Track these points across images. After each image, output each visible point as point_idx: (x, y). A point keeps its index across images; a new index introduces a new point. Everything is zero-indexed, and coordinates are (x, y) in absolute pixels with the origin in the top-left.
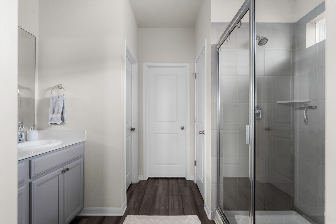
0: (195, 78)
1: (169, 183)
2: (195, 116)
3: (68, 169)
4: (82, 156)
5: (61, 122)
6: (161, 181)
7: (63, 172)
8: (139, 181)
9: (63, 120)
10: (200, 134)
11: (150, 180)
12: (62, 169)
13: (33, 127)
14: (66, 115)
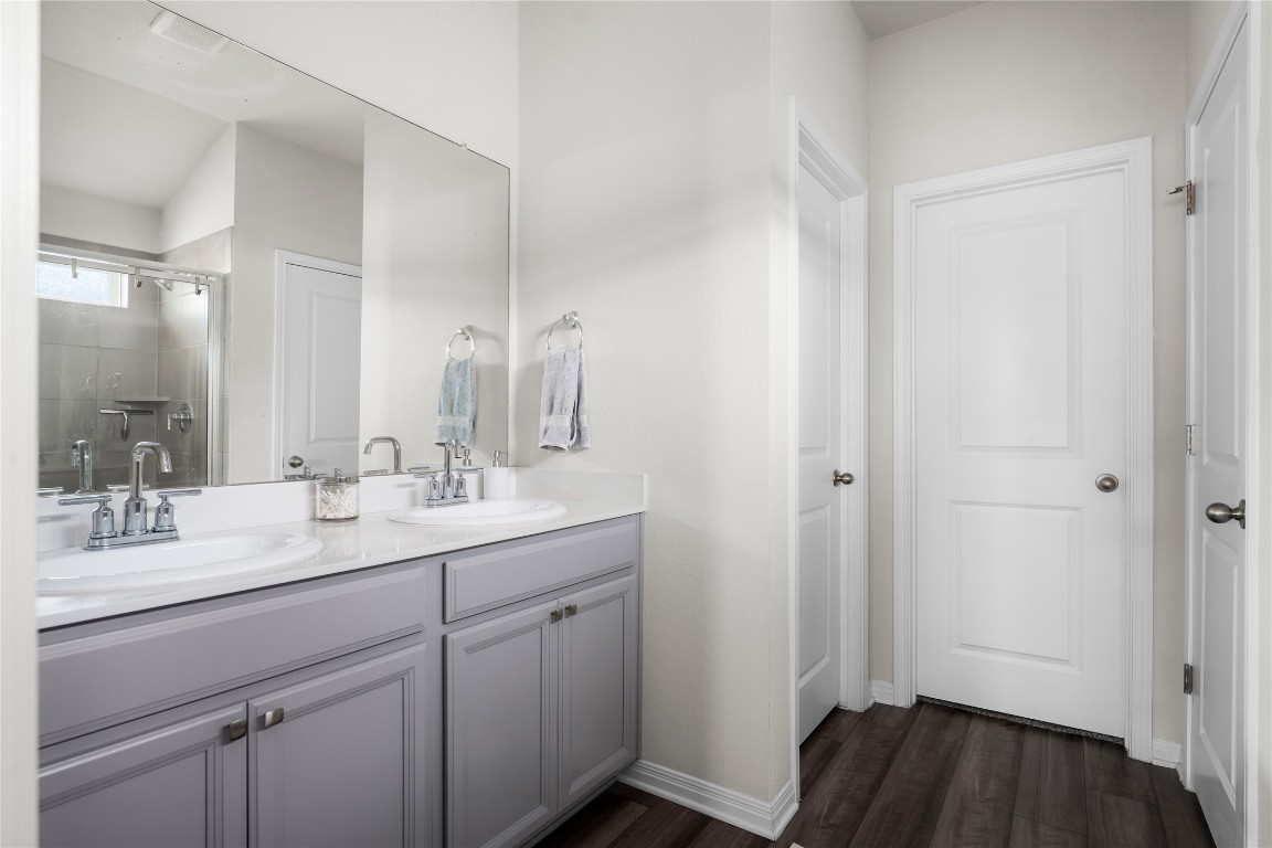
0: (1191, 210)
1: (1020, 746)
2: (1192, 420)
3: (571, 610)
4: (630, 567)
5: (571, 443)
6: (978, 729)
7: (556, 616)
8: (875, 704)
9: (577, 433)
10: (1214, 519)
11: (923, 711)
12: (552, 605)
13: (500, 457)
14: (588, 416)
